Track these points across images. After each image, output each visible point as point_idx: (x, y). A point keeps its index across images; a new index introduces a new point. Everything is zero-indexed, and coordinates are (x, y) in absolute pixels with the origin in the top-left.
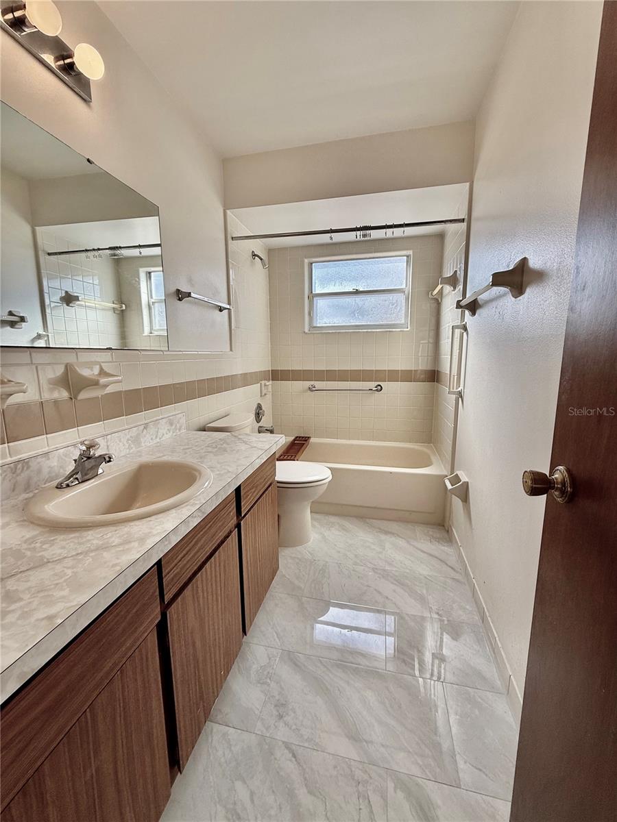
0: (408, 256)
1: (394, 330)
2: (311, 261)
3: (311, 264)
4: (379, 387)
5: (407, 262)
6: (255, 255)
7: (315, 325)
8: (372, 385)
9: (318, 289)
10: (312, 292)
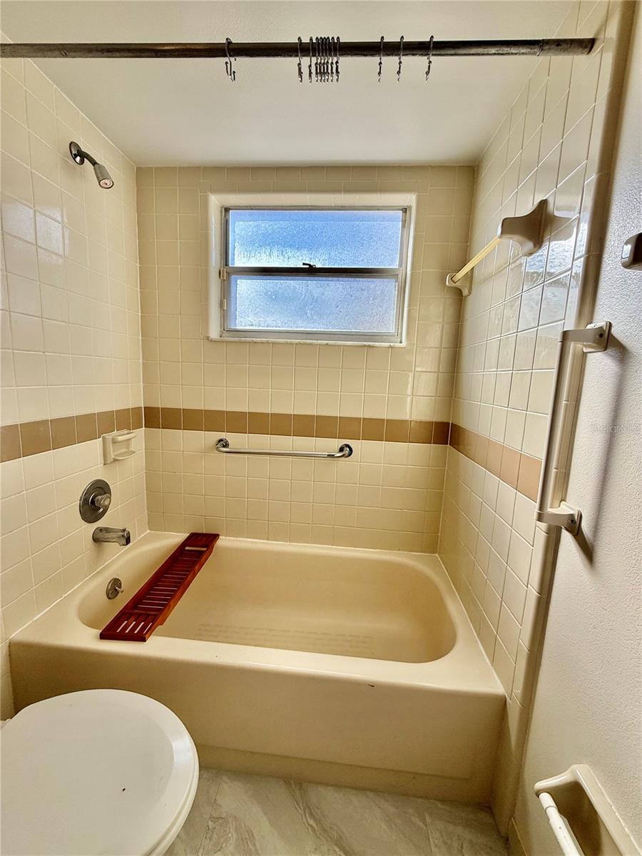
0: (405, 210)
1: (376, 344)
2: (228, 204)
3: (227, 210)
4: (347, 451)
5: (404, 222)
6: (83, 156)
7: (233, 327)
8: (334, 444)
9: (240, 260)
10: (227, 264)
